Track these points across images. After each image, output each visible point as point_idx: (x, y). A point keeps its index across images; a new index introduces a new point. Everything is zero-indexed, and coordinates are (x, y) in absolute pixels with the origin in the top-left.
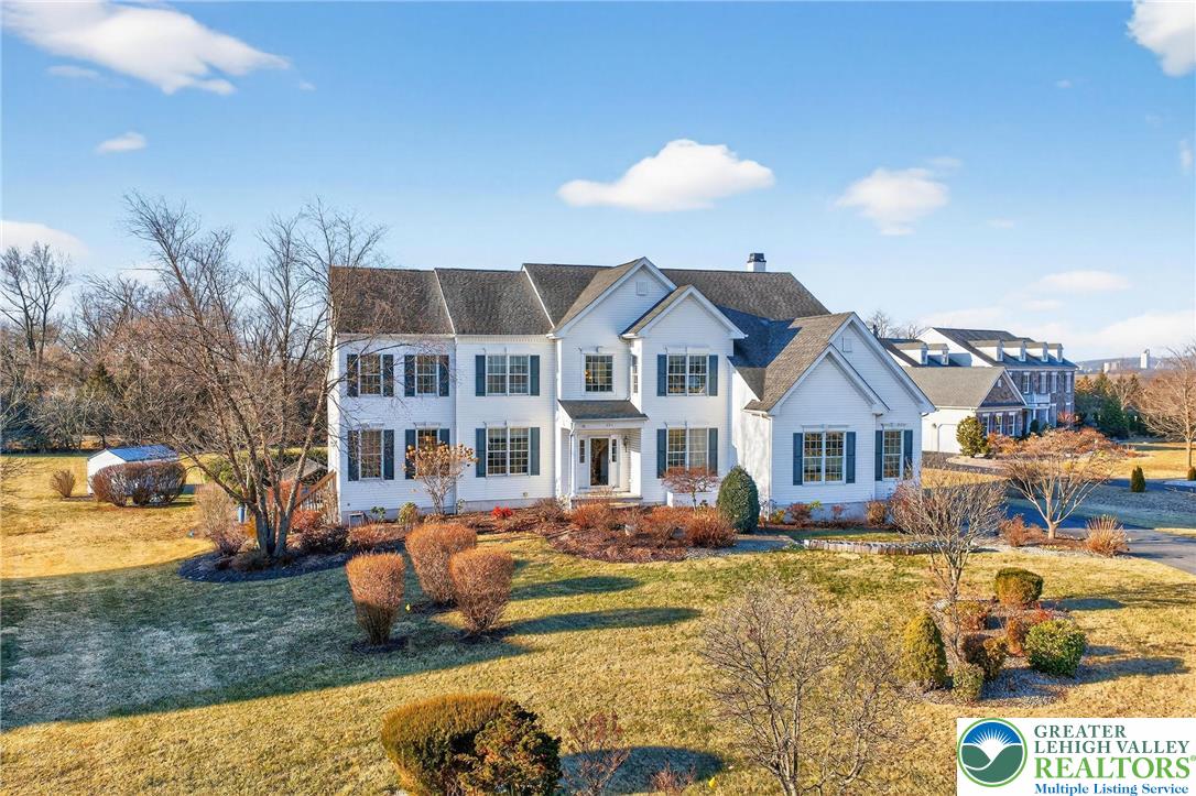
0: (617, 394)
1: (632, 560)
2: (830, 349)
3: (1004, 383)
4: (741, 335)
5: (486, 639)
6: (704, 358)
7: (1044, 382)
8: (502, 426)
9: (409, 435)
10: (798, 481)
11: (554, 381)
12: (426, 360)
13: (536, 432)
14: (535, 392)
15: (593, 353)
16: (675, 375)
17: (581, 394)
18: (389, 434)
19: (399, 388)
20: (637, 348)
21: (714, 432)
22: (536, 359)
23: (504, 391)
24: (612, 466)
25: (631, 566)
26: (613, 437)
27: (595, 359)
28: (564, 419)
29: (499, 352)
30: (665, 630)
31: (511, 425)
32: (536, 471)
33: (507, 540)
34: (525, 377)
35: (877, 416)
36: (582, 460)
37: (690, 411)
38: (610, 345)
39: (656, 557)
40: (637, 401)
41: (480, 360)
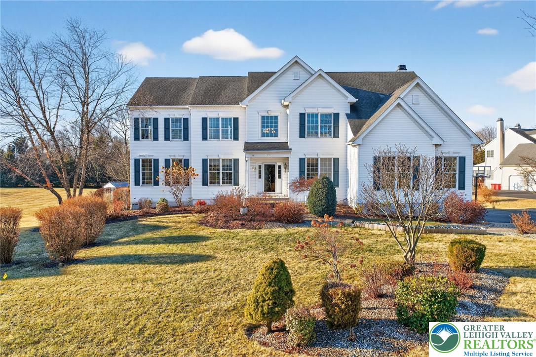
0: (281, 139)
2: (399, 101)
4: (354, 100)
6: (330, 115)
8: (217, 157)
9: (167, 161)
12: (177, 120)
13: (236, 161)
14: (236, 138)
15: (266, 114)
16: (309, 125)
17: (258, 139)
18: (156, 161)
19: (161, 136)
21: (336, 161)
22: (236, 119)
23: (218, 138)
24: (277, 181)
26: (279, 164)
27: (268, 117)
29: (214, 115)
31: (222, 157)
32: (236, 183)
34: (230, 129)
35: (437, 145)
36: (260, 177)
37: (320, 147)
38: (275, 109)
41: (204, 120)
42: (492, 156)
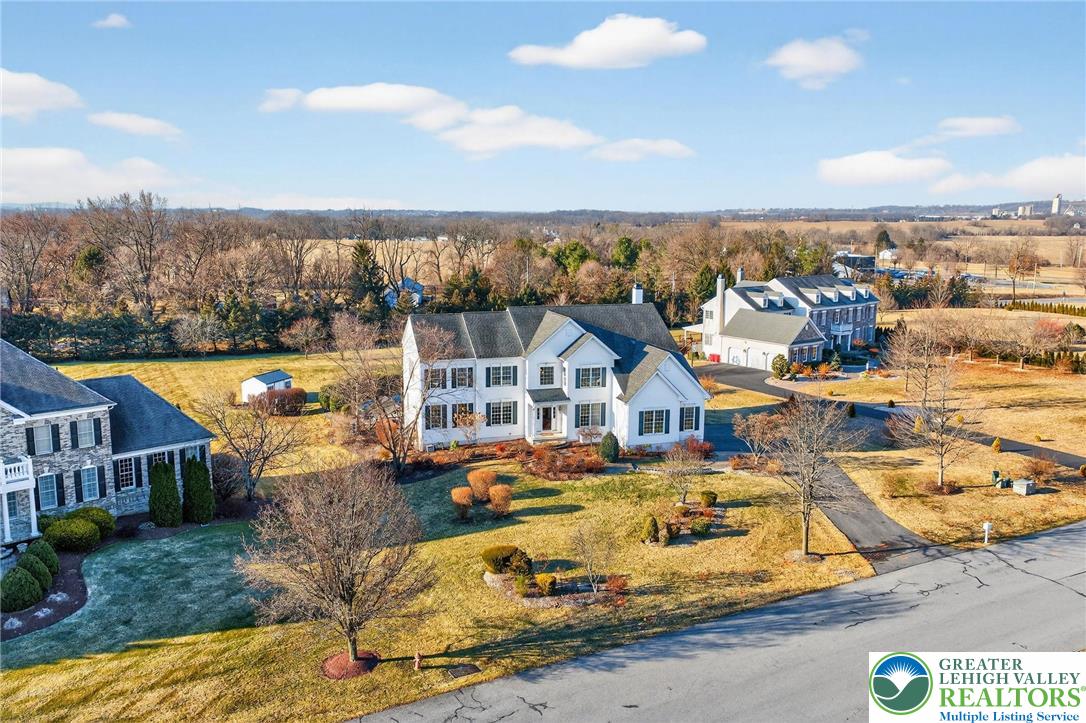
0: (556, 385)
1: (559, 480)
2: (658, 372)
3: (810, 327)
4: (618, 358)
5: (504, 518)
6: (599, 369)
7: (851, 314)
8: (498, 401)
9: (454, 407)
10: (641, 434)
11: (525, 379)
12: (462, 371)
13: (515, 403)
14: (515, 384)
15: (544, 366)
16: (583, 378)
17: (537, 386)
18: (445, 407)
19: (449, 384)
20: (566, 365)
21: (604, 405)
22: (515, 368)
23: (499, 384)
24: (553, 420)
25: (559, 483)
26: (554, 408)
27: (545, 369)
28: (529, 400)
29: (497, 365)
30: (569, 515)
31: (503, 401)
32: (515, 423)
33: (504, 464)
34: (510, 376)
35: (681, 401)
36: (538, 418)
37: (592, 395)
38: (551, 360)
39: (570, 478)
40: (565, 390)
41: (488, 369)
42: (712, 318)
